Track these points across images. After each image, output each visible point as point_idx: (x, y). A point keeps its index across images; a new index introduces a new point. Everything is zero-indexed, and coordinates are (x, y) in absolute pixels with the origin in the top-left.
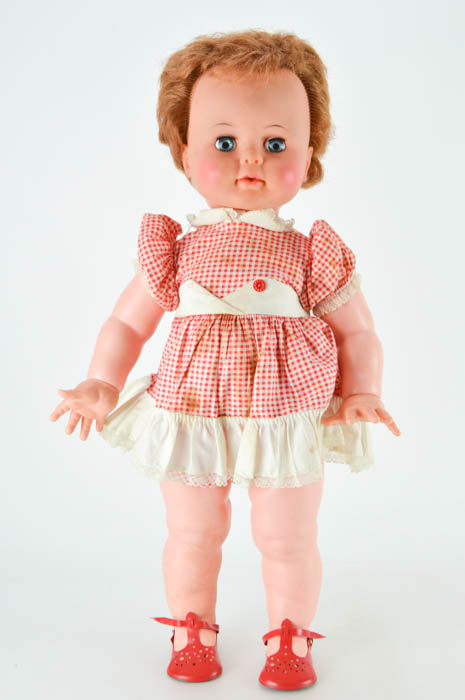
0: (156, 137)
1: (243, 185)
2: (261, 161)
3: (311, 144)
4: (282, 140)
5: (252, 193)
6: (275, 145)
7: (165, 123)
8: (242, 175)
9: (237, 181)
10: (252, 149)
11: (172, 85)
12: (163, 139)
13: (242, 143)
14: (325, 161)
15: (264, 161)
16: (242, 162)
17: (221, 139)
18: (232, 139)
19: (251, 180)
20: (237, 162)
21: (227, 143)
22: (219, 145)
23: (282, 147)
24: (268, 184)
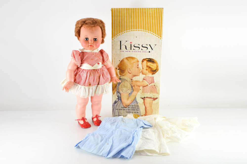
0: (75, 35)
1: (89, 47)
2: (93, 43)
3: (102, 37)
4: (96, 39)
5: (91, 48)
6: (95, 40)
7: (76, 33)
8: (89, 45)
9: (88, 46)
10: (91, 41)
11: (77, 27)
12: (76, 36)
13: (90, 39)
14: (105, 39)
15: (93, 42)
16: (89, 43)
17: (86, 38)
18: (88, 38)
19: (91, 46)
20: (89, 42)
21: (87, 39)
22: (85, 39)
23: (97, 40)
24: (94, 47)
